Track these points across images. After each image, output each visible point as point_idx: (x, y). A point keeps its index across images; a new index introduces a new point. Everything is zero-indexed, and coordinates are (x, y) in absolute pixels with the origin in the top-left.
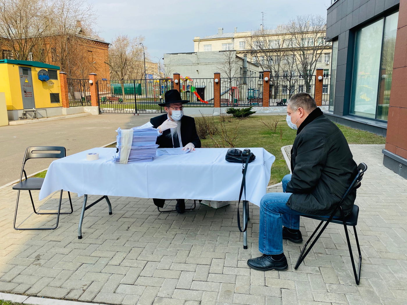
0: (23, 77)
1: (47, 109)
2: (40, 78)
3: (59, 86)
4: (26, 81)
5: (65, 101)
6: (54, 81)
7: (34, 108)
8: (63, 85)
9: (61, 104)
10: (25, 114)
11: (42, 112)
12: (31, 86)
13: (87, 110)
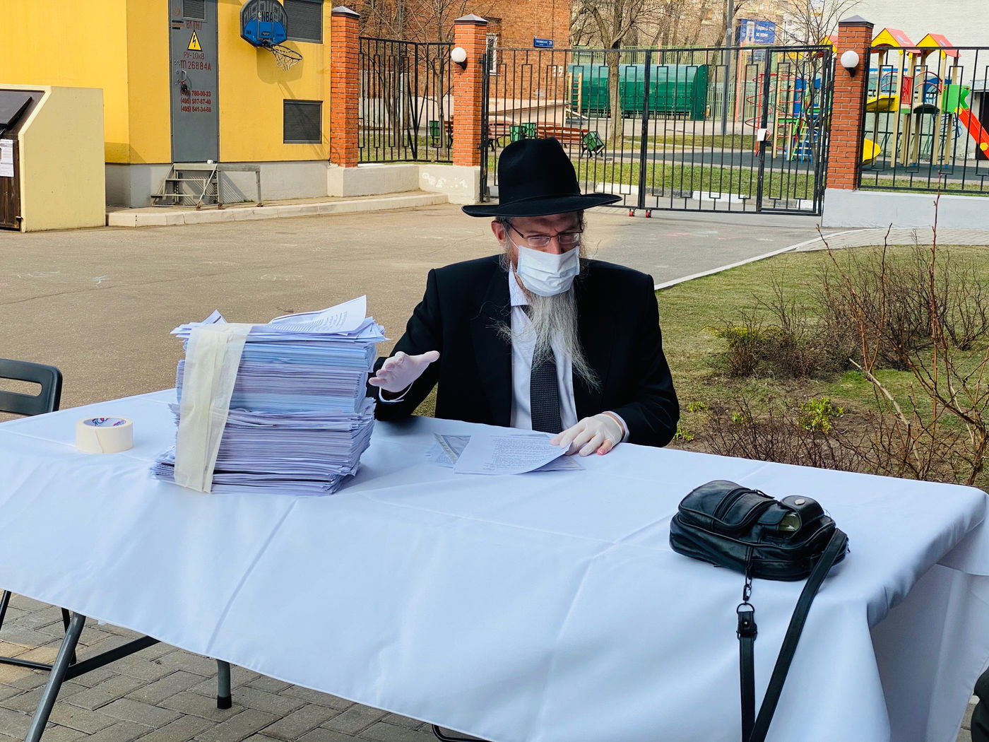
0: (183, 27)
1: (262, 167)
2: (249, 32)
3: (323, 72)
4: (196, 45)
5: (344, 135)
6: (304, 47)
7: (209, 162)
8: (342, 67)
9: (323, 149)
10: (175, 183)
11: (243, 179)
12: (212, 66)
13: (432, 181)
